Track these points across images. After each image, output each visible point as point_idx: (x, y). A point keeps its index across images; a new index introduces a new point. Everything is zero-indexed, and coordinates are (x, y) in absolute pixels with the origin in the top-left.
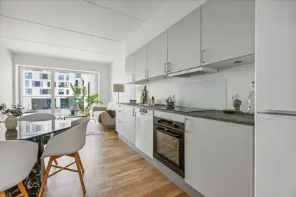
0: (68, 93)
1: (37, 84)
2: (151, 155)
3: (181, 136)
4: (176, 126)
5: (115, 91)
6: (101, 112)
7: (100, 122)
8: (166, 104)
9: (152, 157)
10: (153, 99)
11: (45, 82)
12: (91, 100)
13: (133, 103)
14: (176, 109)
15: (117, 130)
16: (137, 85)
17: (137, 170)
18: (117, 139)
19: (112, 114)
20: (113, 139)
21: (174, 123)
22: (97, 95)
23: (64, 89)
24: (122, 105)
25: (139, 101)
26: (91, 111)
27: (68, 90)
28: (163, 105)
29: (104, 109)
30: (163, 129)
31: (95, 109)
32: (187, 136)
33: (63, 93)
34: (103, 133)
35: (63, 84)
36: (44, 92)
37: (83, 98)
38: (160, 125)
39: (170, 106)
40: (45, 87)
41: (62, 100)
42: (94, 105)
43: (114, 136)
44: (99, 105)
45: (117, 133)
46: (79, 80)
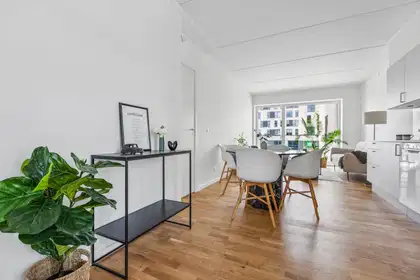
0: (297, 134)
1: (265, 124)
6: (342, 155)
7: (342, 167)
11: (272, 121)
12: (328, 139)
13: (403, 139)
19: (362, 157)
22: (338, 132)
23: (293, 129)
26: (329, 154)
27: (297, 130)
31: (335, 151)
33: (291, 134)
34: (347, 182)
35: (291, 121)
36: (272, 133)
40: (272, 127)
41: (290, 142)
42: (334, 145)
43: (365, 189)
44: (342, 146)
45: (369, 185)
46: (312, 114)
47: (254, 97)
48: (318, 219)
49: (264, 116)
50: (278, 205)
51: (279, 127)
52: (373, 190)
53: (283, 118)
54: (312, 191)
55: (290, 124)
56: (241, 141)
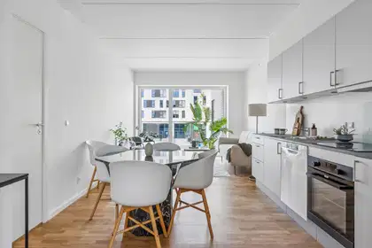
0: (183, 116)
1: (149, 104)
2: (304, 216)
3: (349, 188)
4: (341, 172)
5: (251, 114)
6: (230, 146)
7: (230, 161)
8: (336, 137)
9: (306, 219)
10: (314, 127)
11: (157, 101)
12: (217, 127)
13: (280, 133)
14: (355, 147)
15: (253, 174)
16: (288, 105)
17: (280, 232)
18: (255, 188)
19: (247, 150)
20: (247, 186)
21: (338, 168)
22: (225, 121)
23: (179, 110)
24: (262, 137)
25: (290, 131)
26: (216, 144)
27: (183, 112)
28: (333, 139)
29: (236, 142)
30: (323, 176)
31: (223, 141)
32: (358, 187)
33: (177, 116)
34: (234, 176)
35: (177, 102)
36: (157, 114)
37: (205, 124)
38: (318, 169)
39: (345, 142)
40: (157, 108)
41: (176, 126)
42: (221, 135)
43: (249, 183)
44: (227, 135)
45: (253, 179)
46: (198, 95)
47: (135, 73)
48: (212, 237)
49: (148, 95)
50: (167, 228)
51: (164, 108)
52: (257, 184)
53: (171, 98)
54: (204, 201)
55: (177, 104)
56: (119, 133)
